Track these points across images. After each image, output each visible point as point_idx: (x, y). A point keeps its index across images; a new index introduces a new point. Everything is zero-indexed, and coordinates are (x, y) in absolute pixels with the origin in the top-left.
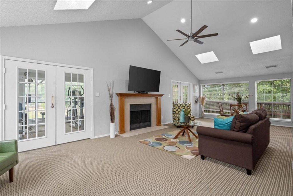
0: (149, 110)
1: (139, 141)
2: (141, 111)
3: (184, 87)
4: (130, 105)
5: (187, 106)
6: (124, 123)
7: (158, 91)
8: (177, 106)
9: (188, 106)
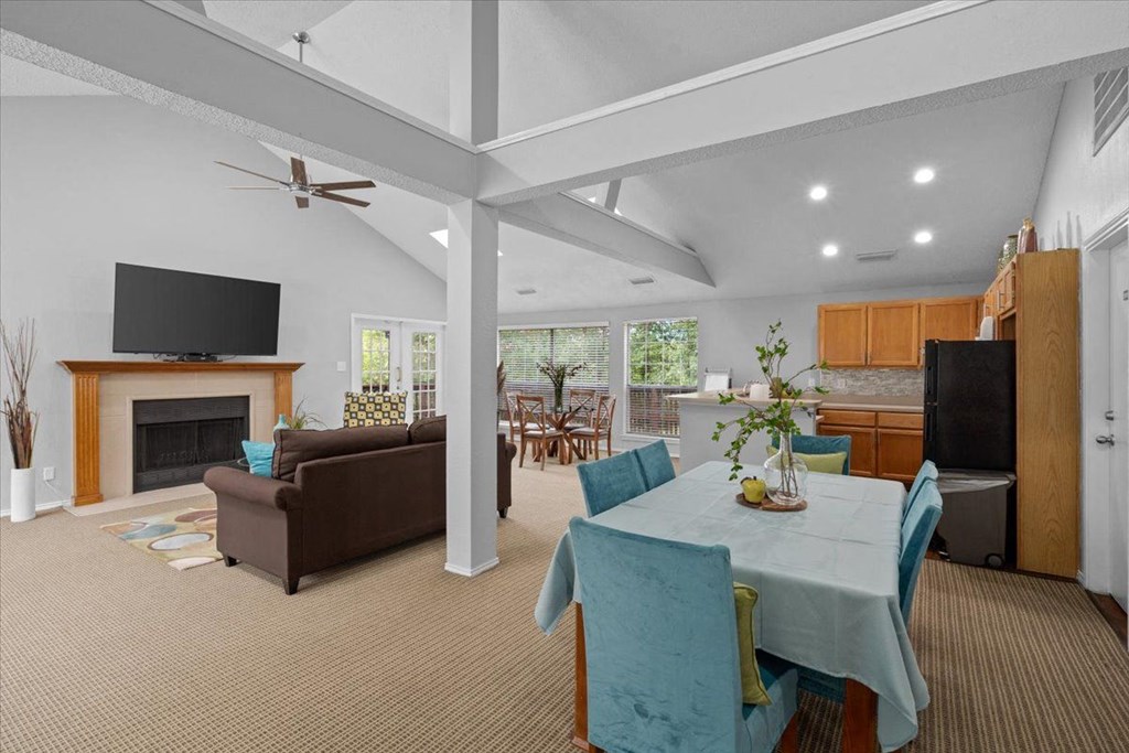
0: (242, 418)
1: (102, 527)
2: (197, 424)
3: (419, 339)
4: (135, 402)
5: (389, 401)
6: (97, 469)
7: (274, 352)
8: (357, 402)
9: (393, 401)
